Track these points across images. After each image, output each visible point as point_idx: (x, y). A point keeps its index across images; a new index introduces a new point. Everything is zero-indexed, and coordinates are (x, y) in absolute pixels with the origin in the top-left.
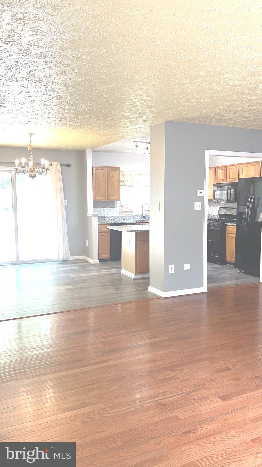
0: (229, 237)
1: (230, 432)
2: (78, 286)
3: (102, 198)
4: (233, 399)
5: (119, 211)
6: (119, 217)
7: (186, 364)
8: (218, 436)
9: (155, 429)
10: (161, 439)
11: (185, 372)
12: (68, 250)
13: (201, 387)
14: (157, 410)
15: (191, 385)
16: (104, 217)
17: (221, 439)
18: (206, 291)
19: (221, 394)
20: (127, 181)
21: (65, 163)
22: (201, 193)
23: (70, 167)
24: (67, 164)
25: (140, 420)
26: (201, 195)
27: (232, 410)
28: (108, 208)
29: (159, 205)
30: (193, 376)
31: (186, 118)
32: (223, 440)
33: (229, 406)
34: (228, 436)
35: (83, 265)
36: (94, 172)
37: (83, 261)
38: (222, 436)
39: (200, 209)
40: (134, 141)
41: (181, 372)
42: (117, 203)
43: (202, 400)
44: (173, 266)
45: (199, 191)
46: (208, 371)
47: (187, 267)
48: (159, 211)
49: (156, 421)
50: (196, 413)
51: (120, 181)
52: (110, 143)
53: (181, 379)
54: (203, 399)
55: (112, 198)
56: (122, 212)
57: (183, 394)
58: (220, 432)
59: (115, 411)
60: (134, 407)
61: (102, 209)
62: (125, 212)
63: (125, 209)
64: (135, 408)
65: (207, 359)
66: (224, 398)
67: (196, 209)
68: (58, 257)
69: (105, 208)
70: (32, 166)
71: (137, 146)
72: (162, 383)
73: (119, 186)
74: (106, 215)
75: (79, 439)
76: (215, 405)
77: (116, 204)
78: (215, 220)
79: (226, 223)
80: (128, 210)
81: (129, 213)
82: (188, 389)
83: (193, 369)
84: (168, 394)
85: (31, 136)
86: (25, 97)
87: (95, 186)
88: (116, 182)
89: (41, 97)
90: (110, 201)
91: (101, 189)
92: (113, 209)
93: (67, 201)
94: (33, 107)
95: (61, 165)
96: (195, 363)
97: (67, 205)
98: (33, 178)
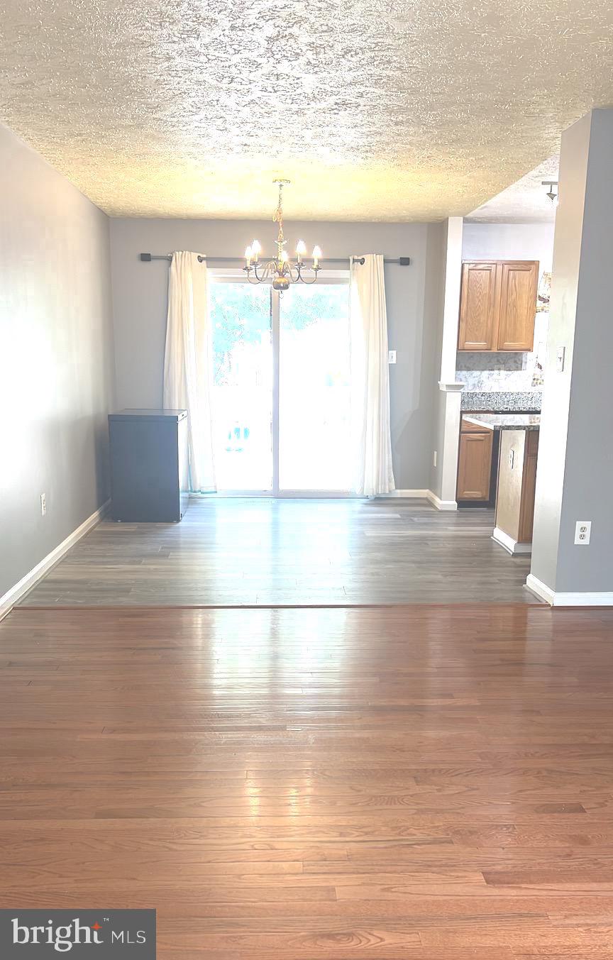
3: (482, 344)
4: (520, 888)
5: (531, 380)
6: (530, 396)
11: (447, 792)
12: (389, 473)
16: (490, 395)
19: (498, 868)
21: (397, 257)
23: (409, 264)
24: (401, 258)
28: (503, 372)
29: (562, 356)
30: (461, 806)
33: (494, 901)
35: (415, 512)
36: (466, 277)
37: (425, 502)
40: (543, 183)
41: (439, 790)
42: (528, 359)
43: (435, 869)
44: (590, 523)
46: (515, 803)
50: (389, 896)
51: (536, 297)
52: (494, 196)
53: (421, 807)
54: (436, 866)
55: (511, 344)
56: (539, 382)
57: (396, 843)
60: (252, 844)
61: (486, 373)
65: (540, 773)
66: (492, 879)
68: (363, 488)
69: (492, 372)
71: (553, 196)
72: (367, 805)
73: (533, 312)
74: (496, 390)
75: (76, 880)
77: (524, 359)
82: (419, 835)
83: (477, 789)
84: (357, 834)
85: (281, 186)
86: (175, 72)
87: (467, 315)
88: (524, 302)
89: (211, 70)
90: (504, 353)
91: (483, 319)
92: (516, 373)
93: (394, 352)
94: (218, 101)
95: (386, 261)
96: (492, 777)
97: (394, 362)
98: (283, 291)
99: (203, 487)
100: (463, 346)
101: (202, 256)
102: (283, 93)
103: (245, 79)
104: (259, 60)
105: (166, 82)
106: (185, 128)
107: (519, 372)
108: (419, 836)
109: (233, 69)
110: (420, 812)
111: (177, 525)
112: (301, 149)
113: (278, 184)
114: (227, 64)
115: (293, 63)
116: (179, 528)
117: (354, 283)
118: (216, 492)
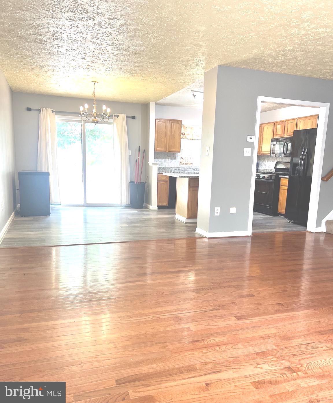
0: (282, 189)
1: (236, 345)
2: (133, 225)
3: (163, 149)
4: (248, 319)
5: (179, 163)
6: (179, 169)
7: (212, 289)
8: (224, 347)
9: (165, 336)
10: (168, 345)
11: (208, 295)
13: (220, 307)
14: (172, 322)
15: (211, 306)
16: (165, 168)
17: (226, 350)
18: (251, 235)
19: (239, 315)
20: (189, 134)
21: (131, 116)
22: (251, 138)
23: (135, 118)
24: (132, 116)
25: (154, 328)
26: (251, 140)
27: (245, 327)
28: (169, 160)
29: (208, 150)
30: (215, 298)
31: (238, 62)
32: (228, 350)
33: (243, 324)
34: (234, 348)
36: (157, 124)
38: (228, 347)
39: (249, 154)
40: (191, 91)
41: (205, 295)
42: (178, 155)
43: (219, 318)
44: (219, 208)
45: (249, 137)
46: (231, 296)
47: (233, 210)
48: (209, 155)
49: (168, 330)
50: (208, 327)
51: (181, 134)
52: (171, 94)
53: (202, 300)
55: (172, 149)
56: (182, 164)
57: (201, 312)
58: (227, 344)
59: (132, 319)
61: (164, 160)
62: (184, 164)
63: (185, 162)
64: (151, 318)
65: (234, 286)
66: (239, 318)
67: (245, 154)
69: (166, 160)
70: (95, 113)
71: (194, 96)
72: (184, 301)
73: (180, 139)
74: (167, 166)
76: (230, 322)
77: (176, 155)
78: (271, 173)
79: (280, 176)
80: (188, 162)
81: (188, 165)
83: (217, 293)
84: (186, 310)
85: (95, 84)
86: (77, 33)
87: (157, 138)
88: (177, 135)
89: (92, 34)
90: (171, 153)
91: (163, 140)
92: (174, 160)
93: (130, 151)
94: (87, 46)
95: (127, 117)
96: (221, 289)
97: (131, 154)
98: (96, 124)
99: (55, 203)
100: (157, 149)
101: (53, 110)
102: (114, 46)
103: (103, 39)
104: (113, 32)
105: (71, 37)
106: (68, 56)
107: (175, 160)
108: (207, 309)
109: (100, 35)
110: (203, 302)
111: (50, 217)
112: (109, 70)
113: (93, 83)
114: (99, 32)
115: (125, 35)
116: (50, 218)
117: (115, 124)
118: (61, 205)
